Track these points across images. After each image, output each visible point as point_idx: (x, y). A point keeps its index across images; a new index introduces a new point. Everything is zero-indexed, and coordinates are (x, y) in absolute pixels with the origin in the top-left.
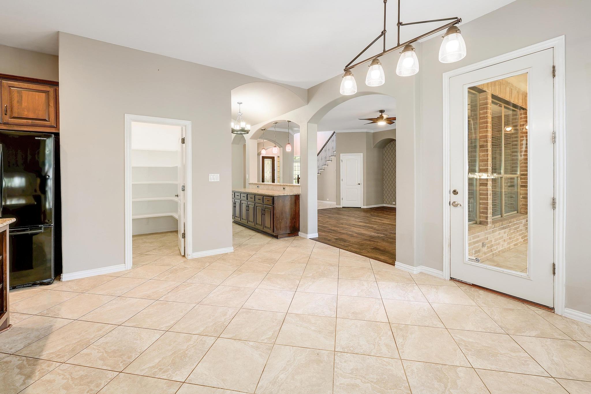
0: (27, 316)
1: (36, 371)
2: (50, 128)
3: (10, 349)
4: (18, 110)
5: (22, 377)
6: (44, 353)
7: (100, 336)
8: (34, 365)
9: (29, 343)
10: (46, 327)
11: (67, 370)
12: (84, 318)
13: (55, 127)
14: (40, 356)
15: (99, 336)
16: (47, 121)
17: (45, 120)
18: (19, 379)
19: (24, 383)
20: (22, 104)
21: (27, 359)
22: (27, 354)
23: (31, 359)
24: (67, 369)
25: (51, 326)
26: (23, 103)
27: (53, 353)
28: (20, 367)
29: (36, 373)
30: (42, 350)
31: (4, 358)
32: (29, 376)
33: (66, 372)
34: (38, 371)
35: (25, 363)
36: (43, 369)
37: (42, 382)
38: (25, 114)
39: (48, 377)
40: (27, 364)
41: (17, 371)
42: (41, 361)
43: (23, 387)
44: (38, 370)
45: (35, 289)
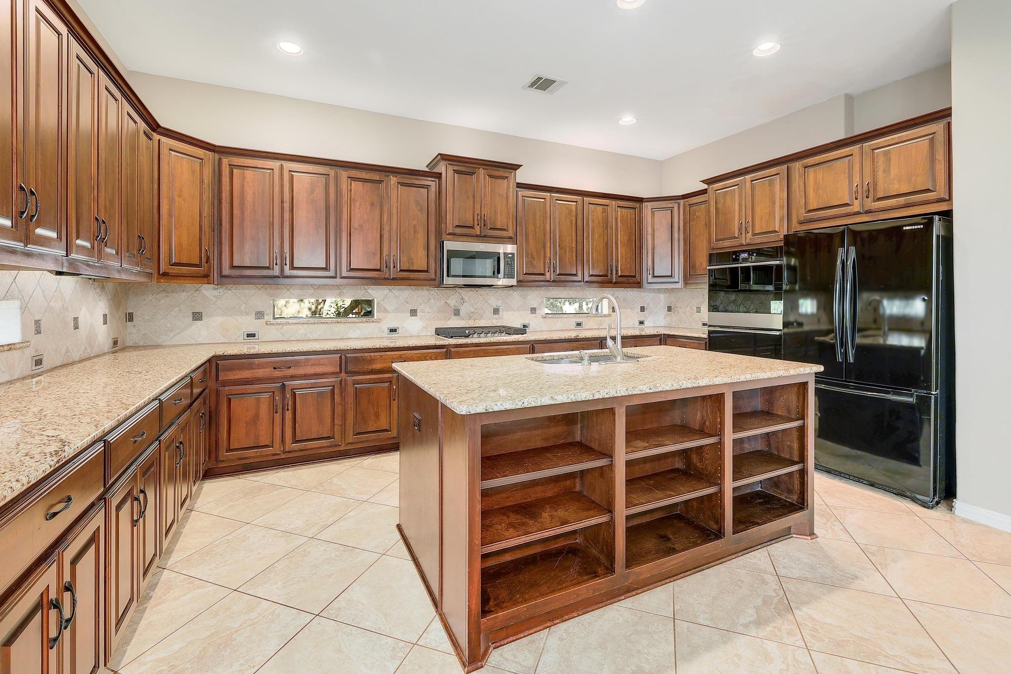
0: (847, 537)
1: (771, 625)
2: (938, 204)
3: (783, 568)
4: (884, 184)
5: (753, 615)
6: (805, 609)
7: (905, 665)
8: (779, 614)
9: (807, 578)
10: (849, 574)
11: (799, 665)
12: (915, 607)
13: (947, 200)
14: (797, 608)
15: (902, 664)
16: (932, 191)
17: (928, 191)
18: (750, 614)
19: (746, 626)
20: (890, 172)
21: (782, 598)
22: (789, 590)
23: (785, 602)
24: (801, 663)
25: (856, 577)
26: (892, 171)
27: (813, 620)
28: (766, 601)
29: (769, 626)
30: (808, 603)
31: (767, 573)
32: (759, 622)
33: (794, 666)
34: (773, 627)
35: (776, 600)
36: (780, 630)
37: (761, 646)
38: (895, 189)
39: (772, 647)
40: (776, 604)
41: (759, 601)
42: (790, 617)
43: (740, 629)
44: (775, 625)
45: (900, 503)
